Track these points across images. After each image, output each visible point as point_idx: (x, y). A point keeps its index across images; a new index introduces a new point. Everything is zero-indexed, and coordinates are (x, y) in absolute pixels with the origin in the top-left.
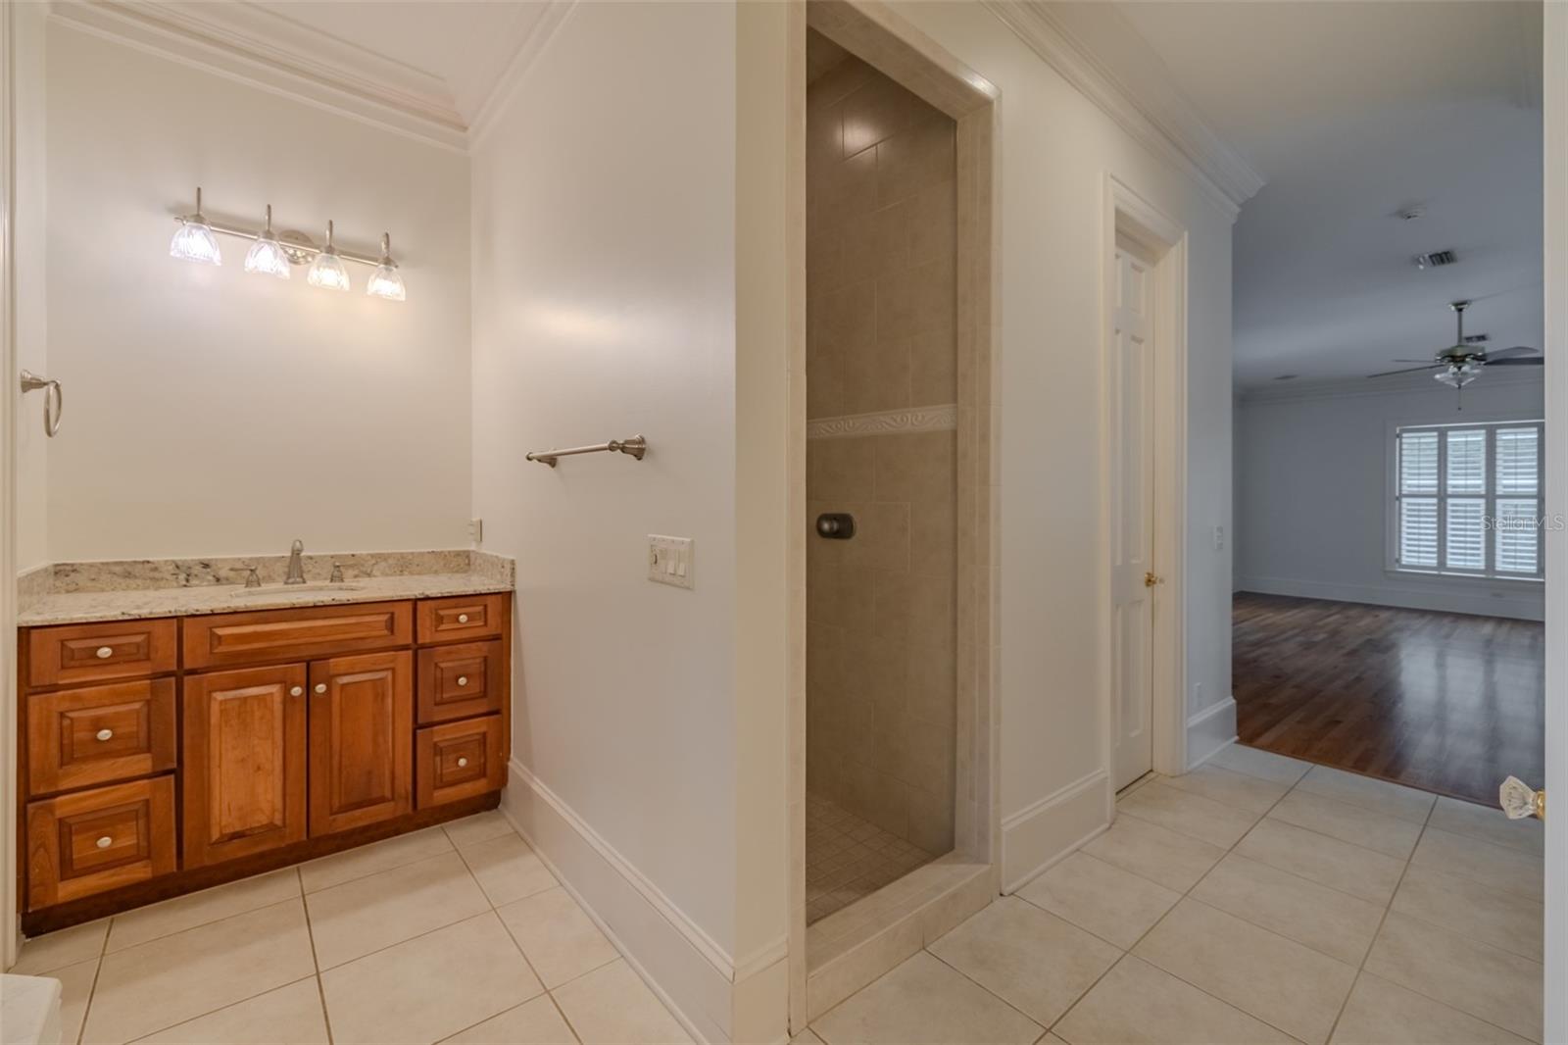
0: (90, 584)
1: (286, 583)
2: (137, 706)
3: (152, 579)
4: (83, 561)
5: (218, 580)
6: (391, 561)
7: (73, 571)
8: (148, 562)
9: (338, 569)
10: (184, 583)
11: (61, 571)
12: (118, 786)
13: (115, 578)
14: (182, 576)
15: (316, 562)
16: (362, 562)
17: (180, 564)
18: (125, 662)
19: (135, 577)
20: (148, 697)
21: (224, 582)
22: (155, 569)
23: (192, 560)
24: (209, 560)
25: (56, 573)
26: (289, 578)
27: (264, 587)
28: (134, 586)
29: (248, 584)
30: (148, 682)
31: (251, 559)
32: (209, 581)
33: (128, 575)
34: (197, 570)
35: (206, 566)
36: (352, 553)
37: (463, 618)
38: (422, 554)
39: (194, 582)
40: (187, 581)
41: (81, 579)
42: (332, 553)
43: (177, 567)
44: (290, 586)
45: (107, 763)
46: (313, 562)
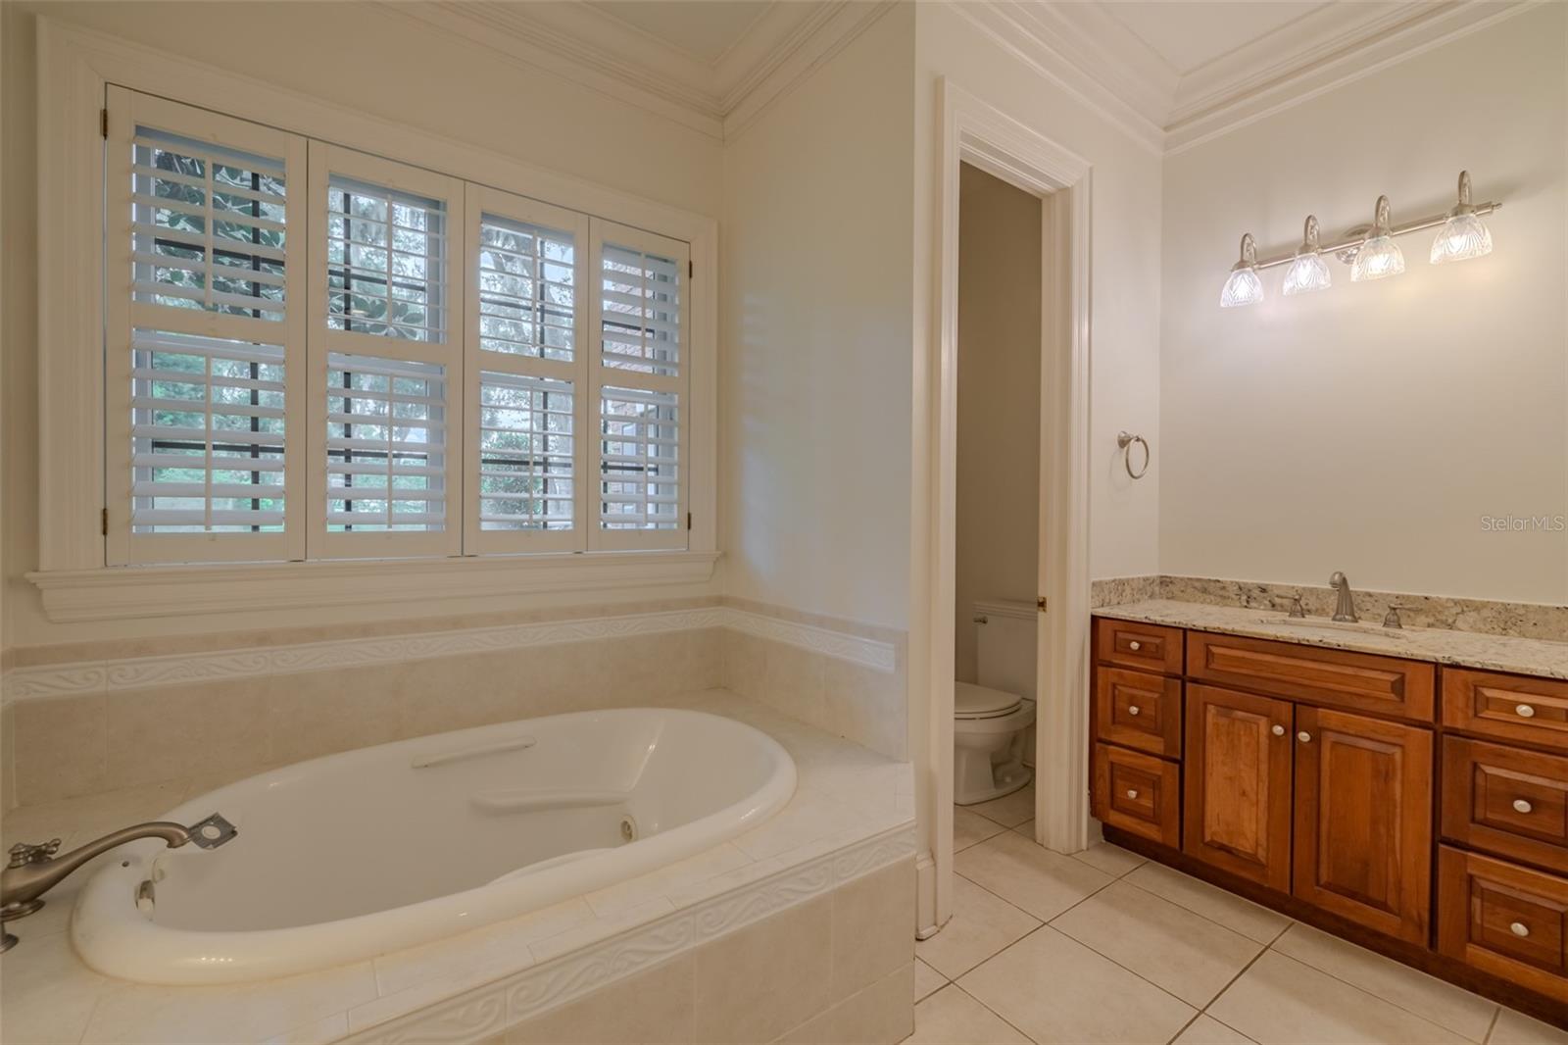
0: (1181, 594)
1: (1334, 619)
2: (1156, 696)
3: (1221, 596)
4: (1176, 575)
5: (1273, 606)
6: (1486, 613)
7: (1171, 582)
8: (1219, 581)
9: (1397, 614)
10: (1245, 604)
11: (1165, 582)
12: (1141, 755)
13: (1196, 592)
14: (1244, 598)
15: (1376, 601)
16: (1440, 609)
17: (1242, 586)
18: (1151, 658)
19: (1210, 594)
20: (1162, 690)
21: (1279, 608)
22: (1224, 588)
23: (1252, 584)
24: (1267, 585)
25: (1161, 583)
26: (1337, 613)
27: (1309, 619)
28: (1209, 601)
29: (1292, 614)
30: (1162, 678)
31: (1304, 589)
32: (1265, 605)
33: (1205, 591)
34: (1256, 593)
35: (1263, 590)
36: (1426, 595)
37: (1525, 710)
38: (1545, 610)
39: (1253, 604)
40: (1248, 602)
41: (1174, 588)
42: (1396, 593)
43: (1240, 588)
44: (1337, 623)
45: (1137, 734)
46: (1372, 600)
